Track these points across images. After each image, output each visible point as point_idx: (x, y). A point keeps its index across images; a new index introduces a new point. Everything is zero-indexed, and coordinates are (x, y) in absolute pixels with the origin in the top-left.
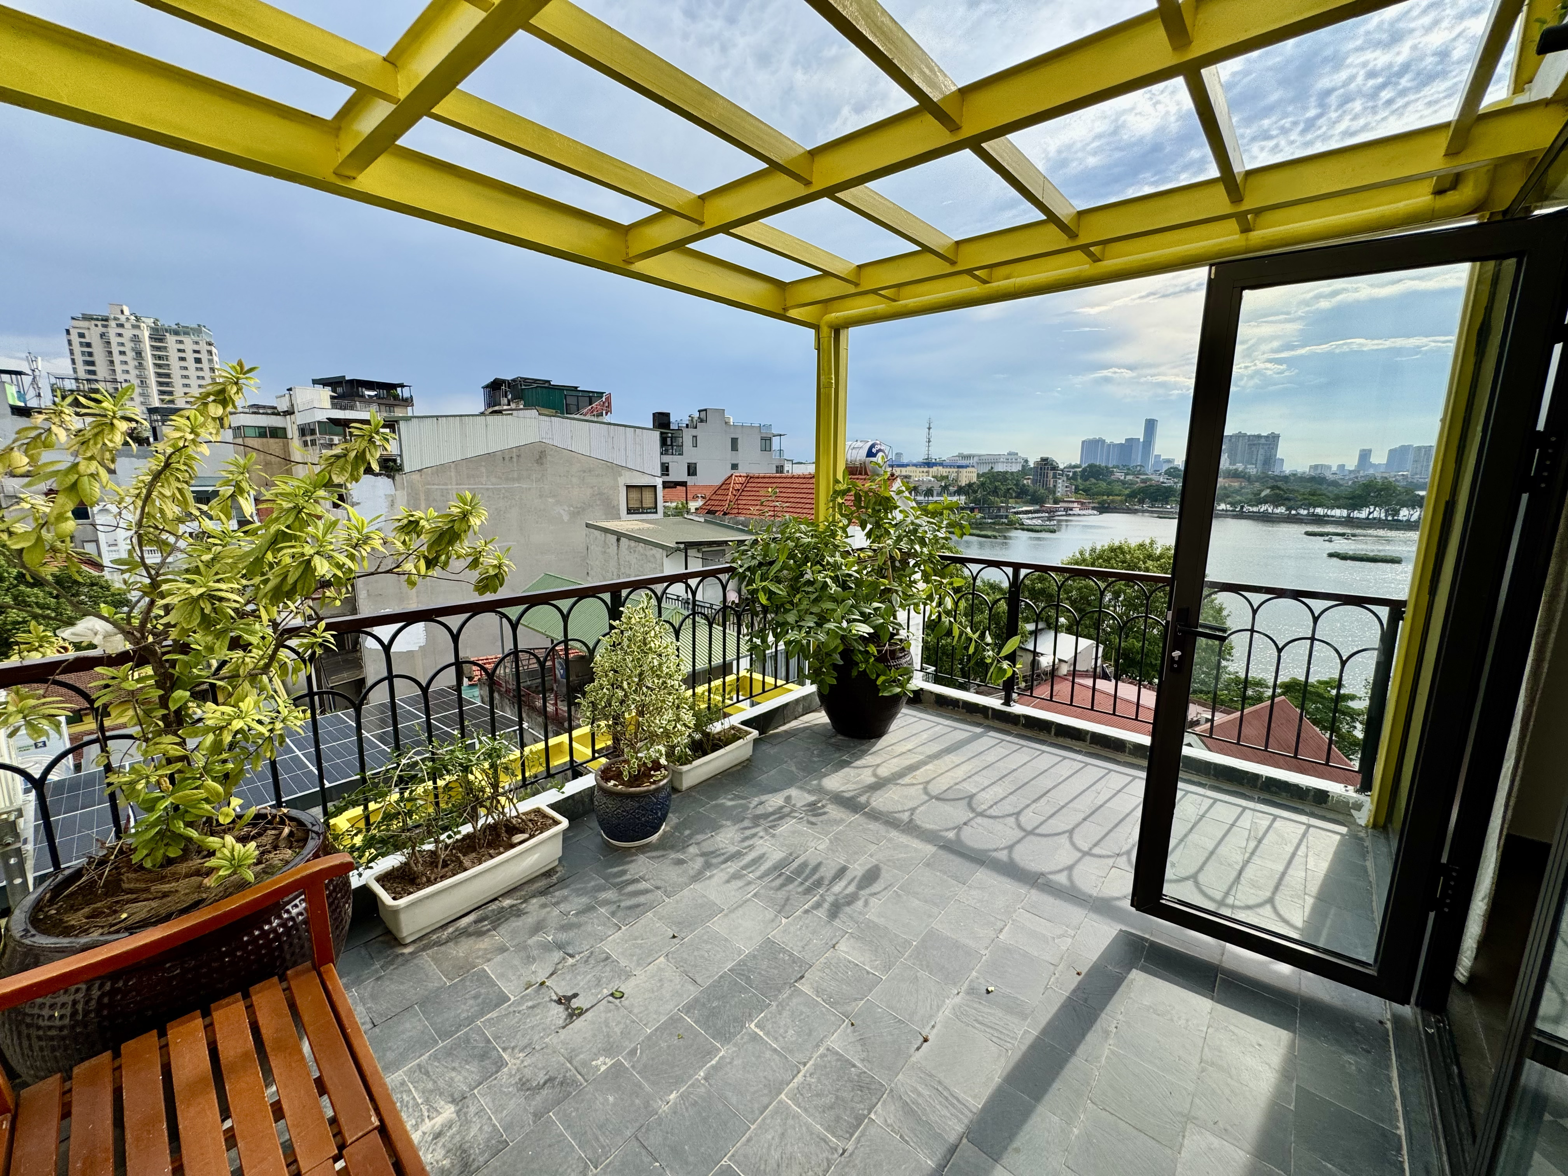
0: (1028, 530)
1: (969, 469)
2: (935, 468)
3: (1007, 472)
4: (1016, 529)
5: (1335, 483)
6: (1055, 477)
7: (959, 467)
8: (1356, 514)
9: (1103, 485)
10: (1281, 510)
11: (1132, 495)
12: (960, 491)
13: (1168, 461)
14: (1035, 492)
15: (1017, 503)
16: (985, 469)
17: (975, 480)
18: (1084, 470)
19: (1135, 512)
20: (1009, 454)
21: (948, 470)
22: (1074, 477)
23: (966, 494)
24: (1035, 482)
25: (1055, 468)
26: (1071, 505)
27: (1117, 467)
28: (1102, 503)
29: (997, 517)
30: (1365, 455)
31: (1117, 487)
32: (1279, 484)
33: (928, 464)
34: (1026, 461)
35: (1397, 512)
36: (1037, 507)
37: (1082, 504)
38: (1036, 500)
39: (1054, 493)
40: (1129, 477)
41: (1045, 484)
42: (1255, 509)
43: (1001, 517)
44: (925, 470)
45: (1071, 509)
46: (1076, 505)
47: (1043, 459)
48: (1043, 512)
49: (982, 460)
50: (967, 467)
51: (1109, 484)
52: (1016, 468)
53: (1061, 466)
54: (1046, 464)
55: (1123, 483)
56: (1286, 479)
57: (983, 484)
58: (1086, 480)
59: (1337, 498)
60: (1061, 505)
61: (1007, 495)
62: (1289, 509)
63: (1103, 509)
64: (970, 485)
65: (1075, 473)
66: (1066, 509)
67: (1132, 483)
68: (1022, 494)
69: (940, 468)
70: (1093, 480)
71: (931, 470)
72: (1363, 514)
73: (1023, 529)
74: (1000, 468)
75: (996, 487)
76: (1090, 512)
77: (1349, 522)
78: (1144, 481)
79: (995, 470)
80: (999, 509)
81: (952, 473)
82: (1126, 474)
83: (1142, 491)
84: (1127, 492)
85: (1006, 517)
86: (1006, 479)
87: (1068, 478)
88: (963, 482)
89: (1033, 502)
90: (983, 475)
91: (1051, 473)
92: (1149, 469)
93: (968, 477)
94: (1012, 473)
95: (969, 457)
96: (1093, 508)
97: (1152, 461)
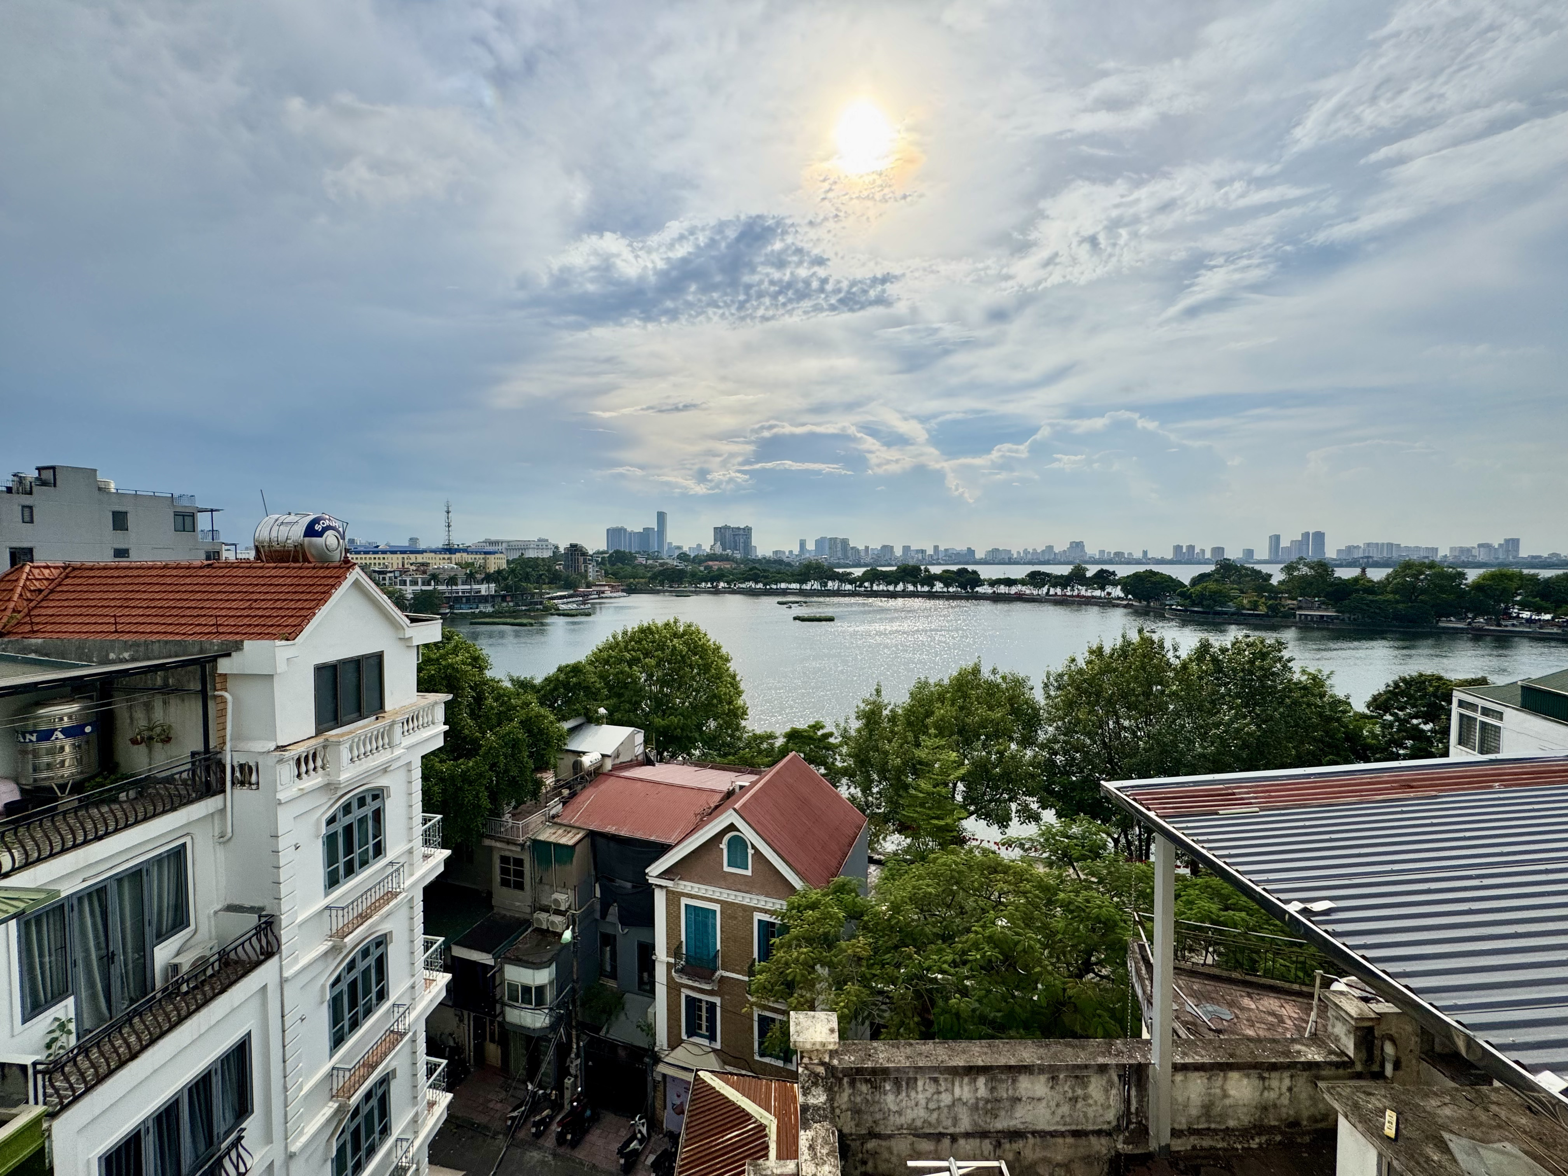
0: (564, 615)
1: (497, 556)
2: (458, 555)
3: (538, 558)
4: (552, 614)
5: (789, 564)
6: (585, 562)
7: (486, 553)
8: (804, 587)
9: (629, 569)
10: (760, 586)
11: (653, 578)
12: (488, 578)
13: (679, 548)
14: (568, 577)
15: (550, 588)
16: (515, 555)
17: (505, 566)
18: (611, 556)
19: (658, 592)
20: (539, 540)
21: (473, 556)
22: (603, 562)
23: (496, 581)
24: (566, 567)
25: (584, 554)
26: (602, 589)
27: (639, 553)
28: (629, 585)
29: (531, 603)
30: (802, 544)
31: (641, 571)
32: (757, 565)
33: (449, 550)
34: (557, 547)
35: (826, 585)
36: (572, 592)
37: (613, 587)
38: (569, 584)
39: (586, 578)
40: (650, 562)
41: (576, 569)
42: (743, 586)
43: (536, 603)
44: (446, 556)
45: (603, 592)
46: (607, 588)
47: (572, 546)
48: (577, 596)
49: (511, 546)
50: (494, 553)
51: (634, 567)
52: (547, 554)
53: (591, 553)
54: (575, 550)
55: (646, 566)
56: (759, 561)
57: (513, 571)
58: (613, 565)
59: (793, 575)
60: (594, 588)
61: (539, 581)
62: (765, 585)
63: (631, 590)
64: (499, 572)
65: (603, 558)
66: (599, 593)
67: (652, 567)
68: (555, 580)
69: (465, 555)
70: (620, 565)
71: (453, 556)
72: (807, 587)
73: (559, 615)
74: (531, 554)
75: (527, 573)
76: (620, 594)
77: (801, 593)
78: (662, 565)
79: (526, 556)
80: (533, 595)
81: (479, 559)
82: (647, 559)
83: (661, 573)
84: (649, 575)
85: (541, 603)
86: (537, 565)
87: (598, 564)
88: (492, 569)
89: (566, 587)
90: (513, 561)
91: (581, 559)
92: (665, 555)
93: (496, 563)
94: (543, 559)
95: (497, 543)
96: (623, 591)
97: (666, 548)
